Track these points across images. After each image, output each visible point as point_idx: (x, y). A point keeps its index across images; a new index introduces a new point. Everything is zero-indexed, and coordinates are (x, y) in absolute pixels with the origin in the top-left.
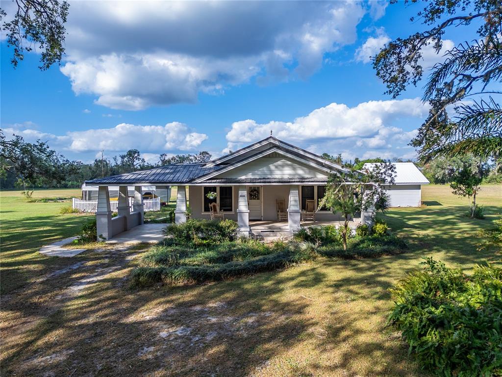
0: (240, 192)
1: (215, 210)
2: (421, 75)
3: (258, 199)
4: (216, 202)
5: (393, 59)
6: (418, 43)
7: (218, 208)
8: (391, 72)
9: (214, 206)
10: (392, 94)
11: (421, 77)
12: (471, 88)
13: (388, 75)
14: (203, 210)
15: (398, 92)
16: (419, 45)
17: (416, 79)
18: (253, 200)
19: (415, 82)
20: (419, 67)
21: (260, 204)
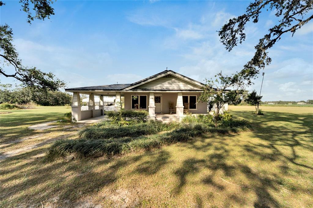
0: (150, 96)
1: (137, 108)
2: (245, 38)
3: (160, 102)
4: (138, 104)
5: (229, 32)
6: (245, 20)
7: (139, 107)
8: (227, 39)
9: (137, 106)
10: (228, 50)
11: (245, 39)
12: (280, 38)
13: (226, 40)
14: (131, 108)
15: (231, 48)
16: (245, 21)
17: (242, 41)
18: (157, 103)
19: (241, 42)
20: (244, 34)
21: (160, 105)
